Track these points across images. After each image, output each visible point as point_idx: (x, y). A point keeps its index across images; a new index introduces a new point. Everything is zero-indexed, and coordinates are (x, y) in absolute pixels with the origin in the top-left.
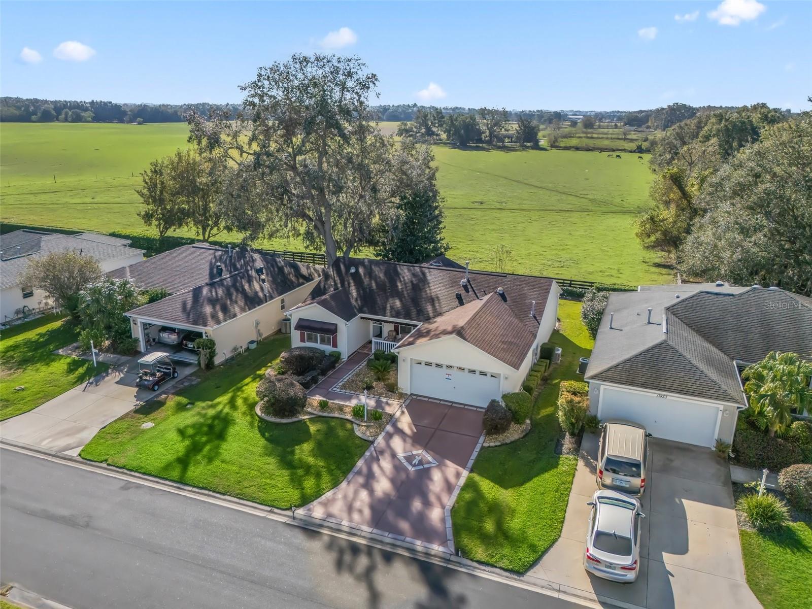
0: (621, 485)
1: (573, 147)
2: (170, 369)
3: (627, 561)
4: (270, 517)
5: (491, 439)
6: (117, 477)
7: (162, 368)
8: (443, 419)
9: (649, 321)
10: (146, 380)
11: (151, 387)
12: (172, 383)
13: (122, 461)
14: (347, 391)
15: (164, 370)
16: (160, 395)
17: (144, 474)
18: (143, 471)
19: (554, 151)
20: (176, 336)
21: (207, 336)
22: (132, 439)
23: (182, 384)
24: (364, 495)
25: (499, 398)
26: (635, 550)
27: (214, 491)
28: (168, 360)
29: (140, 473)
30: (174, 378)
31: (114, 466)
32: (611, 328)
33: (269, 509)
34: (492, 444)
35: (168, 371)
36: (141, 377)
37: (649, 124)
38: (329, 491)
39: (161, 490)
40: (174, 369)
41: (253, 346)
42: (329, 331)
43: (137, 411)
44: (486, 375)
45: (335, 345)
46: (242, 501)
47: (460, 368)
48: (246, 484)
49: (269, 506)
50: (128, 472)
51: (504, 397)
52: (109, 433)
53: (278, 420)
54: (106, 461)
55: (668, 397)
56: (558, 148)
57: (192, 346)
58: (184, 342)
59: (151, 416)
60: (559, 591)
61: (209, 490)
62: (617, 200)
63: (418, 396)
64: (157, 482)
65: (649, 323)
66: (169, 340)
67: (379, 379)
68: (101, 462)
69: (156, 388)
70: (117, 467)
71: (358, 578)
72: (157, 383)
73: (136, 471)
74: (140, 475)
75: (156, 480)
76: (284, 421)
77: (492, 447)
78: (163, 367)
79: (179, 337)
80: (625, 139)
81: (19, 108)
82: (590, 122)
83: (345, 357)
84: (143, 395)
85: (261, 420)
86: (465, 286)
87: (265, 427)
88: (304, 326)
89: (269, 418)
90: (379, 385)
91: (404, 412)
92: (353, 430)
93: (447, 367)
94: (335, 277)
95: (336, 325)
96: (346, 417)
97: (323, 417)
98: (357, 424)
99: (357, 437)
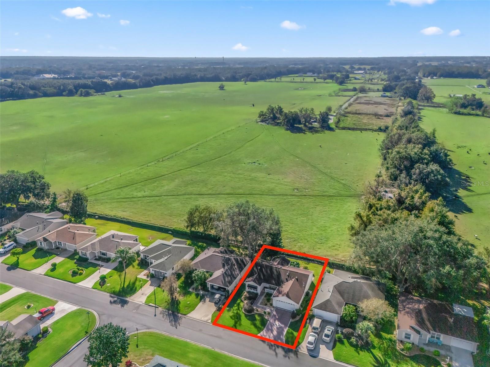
0: (315, 332)
3: (312, 346)
5: (293, 320)
8: (283, 314)
10: (216, 301)
14: (261, 305)
16: (220, 305)
24: (272, 335)
25: (295, 310)
26: (314, 345)
32: (321, 290)
42: (255, 288)
43: (217, 310)
44: (292, 305)
45: (257, 291)
47: (286, 303)
51: (296, 310)
53: (248, 314)
58: (221, 289)
60: (302, 351)
63: (277, 307)
67: (268, 302)
69: (218, 304)
71: (273, 350)
81: (55, 88)
83: (259, 294)
84: (216, 305)
85: (245, 314)
86: (288, 275)
87: (246, 316)
88: (250, 286)
89: (246, 313)
90: (268, 304)
91: (274, 312)
92: (264, 317)
93: (284, 302)
94: (256, 270)
95: (257, 287)
96: (262, 313)
97: (257, 313)
98: (265, 315)
99: (265, 319)
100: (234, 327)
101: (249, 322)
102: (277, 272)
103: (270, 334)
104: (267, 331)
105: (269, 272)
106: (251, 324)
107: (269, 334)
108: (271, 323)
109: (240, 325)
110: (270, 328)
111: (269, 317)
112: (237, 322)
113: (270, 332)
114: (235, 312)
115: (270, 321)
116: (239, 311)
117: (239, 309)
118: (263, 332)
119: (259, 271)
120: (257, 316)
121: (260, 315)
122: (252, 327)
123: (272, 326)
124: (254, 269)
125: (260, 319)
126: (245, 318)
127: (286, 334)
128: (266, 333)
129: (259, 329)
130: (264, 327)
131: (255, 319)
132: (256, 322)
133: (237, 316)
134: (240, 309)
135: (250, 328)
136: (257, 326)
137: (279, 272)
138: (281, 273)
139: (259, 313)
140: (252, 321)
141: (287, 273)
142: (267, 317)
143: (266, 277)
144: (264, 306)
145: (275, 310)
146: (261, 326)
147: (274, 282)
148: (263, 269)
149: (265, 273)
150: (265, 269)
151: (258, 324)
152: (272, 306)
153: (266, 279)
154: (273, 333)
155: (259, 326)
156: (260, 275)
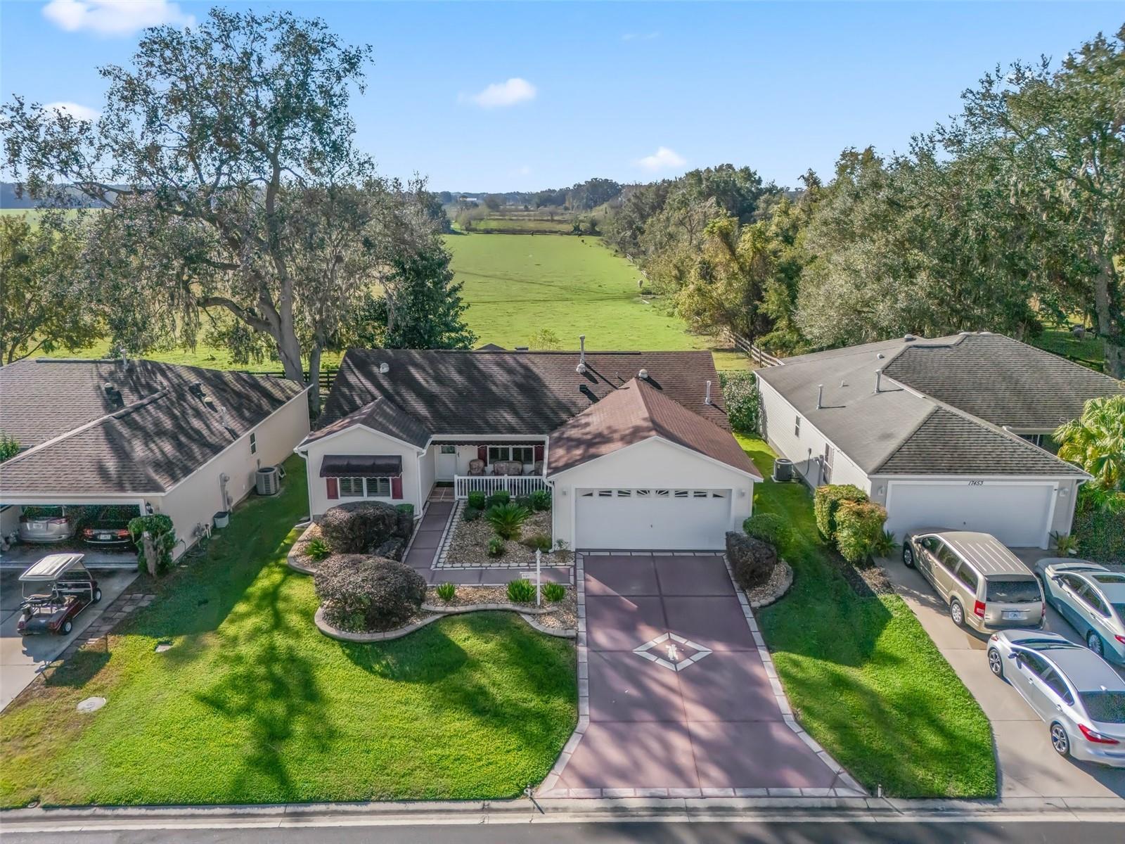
0: (1015, 618)
1: (496, 230)
2: (86, 586)
4: (492, 822)
5: (756, 595)
6: (85, 829)
7: (66, 586)
8: (657, 578)
9: (878, 389)
10: (40, 615)
11: (58, 627)
12: (97, 612)
13: (81, 791)
14: (465, 565)
15: (73, 590)
16: (83, 638)
17: (151, 805)
18: (147, 798)
19: (473, 236)
20: (64, 525)
21: (151, 511)
22: (72, 740)
23: (120, 611)
27: (338, 802)
28: (81, 568)
29: (139, 806)
30: (96, 601)
31: (64, 807)
32: (821, 408)
33: (478, 805)
34: (764, 602)
35: (82, 590)
36: (28, 612)
37: (567, 204)
38: (567, 740)
39: (212, 830)
40: (95, 584)
41: (224, 522)
43: (50, 682)
44: (705, 496)
45: (398, 494)
46: (411, 806)
47: (660, 492)
48: (397, 767)
49: (475, 800)
50: (109, 812)
51: (746, 525)
52: (6, 740)
53: (378, 636)
54: (36, 800)
55: (985, 483)
56: (475, 230)
57: (109, 537)
58: (88, 532)
59: (90, 685)
60: (1068, 809)
61: (327, 802)
62: (595, 287)
63: (589, 550)
64: (193, 816)
65: (879, 391)
66: (49, 534)
67: (505, 537)
68: (25, 806)
69: (68, 626)
70: (73, 807)
72: (69, 617)
73: (128, 804)
74: (143, 811)
75: (189, 811)
76: (391, 635)
77: (766, 606)
78: (69, 583)
79: (70, 524)
80: (553, 220)
82: (494, 202)
83: (419, 513)
84: (44, 646)
85: (344, 643)
86: (585, 374)
87: (360, 655)
88: (336, 468)
89: (357, 636)
90: (511, 546)
91: (588, 580)
92: (528, 624)
93: (638, 492)
94: (361, 382)
95: (399, 458)
96: (501, 607)
97: (458, 614)
98: (529, 614)
99: (545, 635)
100: (263, 783)
101: (414, 693)
102: (510, 371)
103: (667, 746)
104: (621, 727)
105: (457, 377)
106: (437, 709)
107: (655, 746)
108: (615, 660)
109: (325, 739)
110: (631, 691)
111: (570, 618)
112: (287, 722)
113: (648, 727)
114: (249, 651)
115: (590, 643)
116: (281, 641)
117: (278, 623)
118: (585, 740)
119: (386, 384)
120: (462, 637)
121: (485, 621)
122: (459, 723)
123: (633, 677)
124: (352, 379)
125: (504, 647)
126: (358, 671)
127: (794, 704)
128: (621, 739)
129: (534, 728)
130: (573, 698)
131: (460, 661)
132: (480, 679)
133: (271, 677)
134: (294, 620)
135: (439, 741)
136: (502, 705)
137: (526, 368)
138: (535, 370)
139: (473, 611)
140: (432, 683)
141: (575, 363)
142: (547, 618)
143: (450, 405)
144: (488, 565)
145: (582, 571)
146: (534, 696)
147: (509, 418)
148: (413, 371)
149: (434, 387)
150: (424, 370)
151: (499, 685)
152: (550, 551)
153: (451, 411)
154: (684, 724)
155: (514, 701)
156: (404, 400)
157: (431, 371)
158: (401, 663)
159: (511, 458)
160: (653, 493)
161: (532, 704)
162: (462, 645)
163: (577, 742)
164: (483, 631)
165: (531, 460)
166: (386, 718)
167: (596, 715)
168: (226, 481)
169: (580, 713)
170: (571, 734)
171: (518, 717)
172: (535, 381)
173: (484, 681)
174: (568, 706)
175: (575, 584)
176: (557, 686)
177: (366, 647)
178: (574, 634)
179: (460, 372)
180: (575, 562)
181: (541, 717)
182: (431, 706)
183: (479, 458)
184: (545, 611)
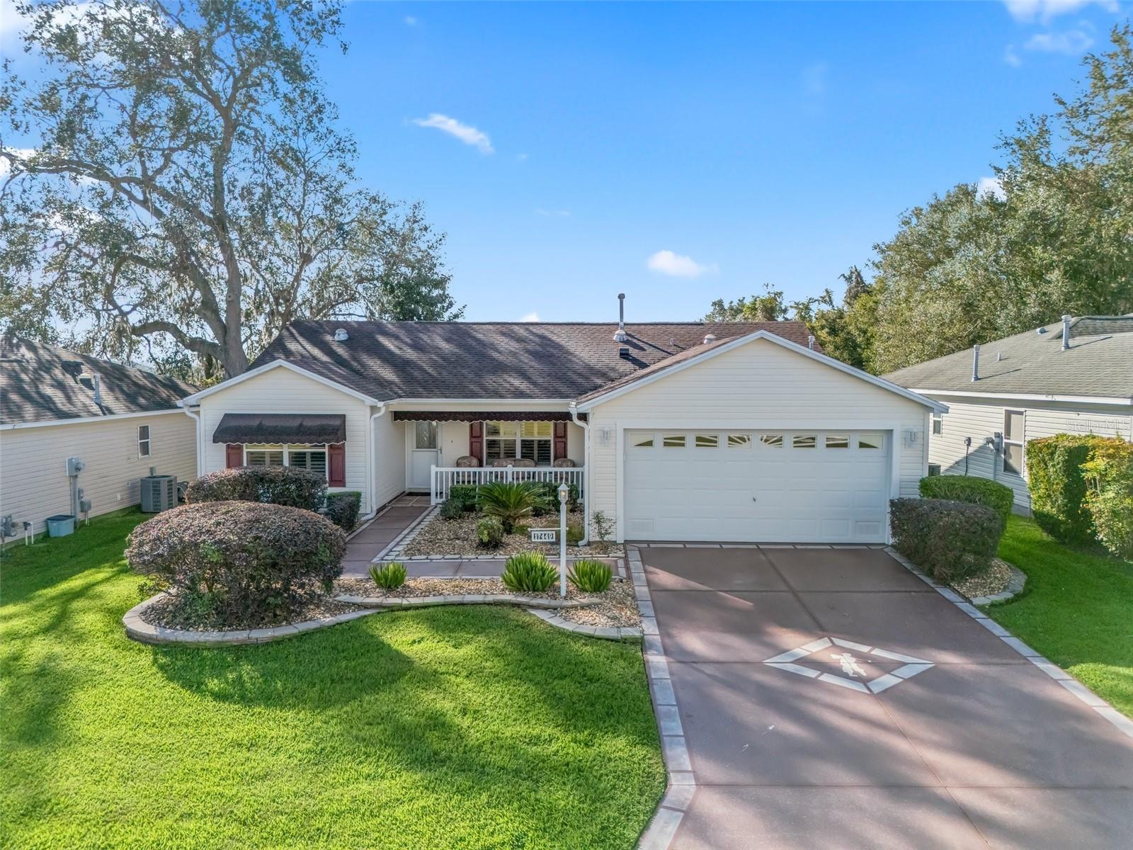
8: (778, 571)
14: (432, 557)
32: (978, 379)
34: (995, 598)
38: (646, 826)
42: (321, 434)
44: (845, 445)
45: (338, 477)
47: (768, 438)
53: (238, 636)
77: (1003, 604)
83: (370, 511)
86: (627, 342)
87: (187, 665)
89: (195, 636)
90: (515, 539)
91: (651, 573)
92: (542, 621)
93: (730, 439)
94: (305, 349)
95: (343, 417)
96: (490, 598)
97: (407, 609)
98: (546, 609)
99: (576, 636)
102: (520, 340)
104: (785, 797)
105: (444, 345)
108: (729, 675)
111: (625, 613)
113: (853, 798)
115: (672, 650)
118: (693, 824)
119: (340, 351)
120: (408, 639)
121: (457, 618)
125: (494, 652)
130: (651, 736)
131: (395, 672)
132: (434, 701)
134: (88, 620)
136: (480, 748)
137: (543, 337)
138: (554, 338)
139: (434, 606)
140: (325, 708)
141: (612, 332)
142: (581, 613)
143: (430, 370)
144: (473, 556)
145: (640, 564)
146: (557, 732)
147: (517, 382)
148: (382, 339)
149: (410, 354)
150: (397, 338)
151: (476, 712)
152: (581, 543)
153: (431, 375)
154: (940, 791)
155: (510, 741)
156: (363, 365)
157: (408, 340)
158: (268, 676)
159: (518, 456)
160: (755, 439)
161: (554, 747)
162: (405, 650)
163: (672, 828)
164: (452, 631)
165: (549, 460)
166: (189, 774)
167: (710, 770)
168: (78, 469)
169: (671, 767)
170: (654, 812)
171: (517, 772)
172: (555, 348)
173: (445, 705)
174: (640, 752)
175: (629, 577)
176: (609, 715)
177: (205, 653)
178: (638, 634)
179: (448, 340)
180: (625, 553)
181: (576, 772)
182: (309, 751)
183: (472, 454)
184: (575, 603)
